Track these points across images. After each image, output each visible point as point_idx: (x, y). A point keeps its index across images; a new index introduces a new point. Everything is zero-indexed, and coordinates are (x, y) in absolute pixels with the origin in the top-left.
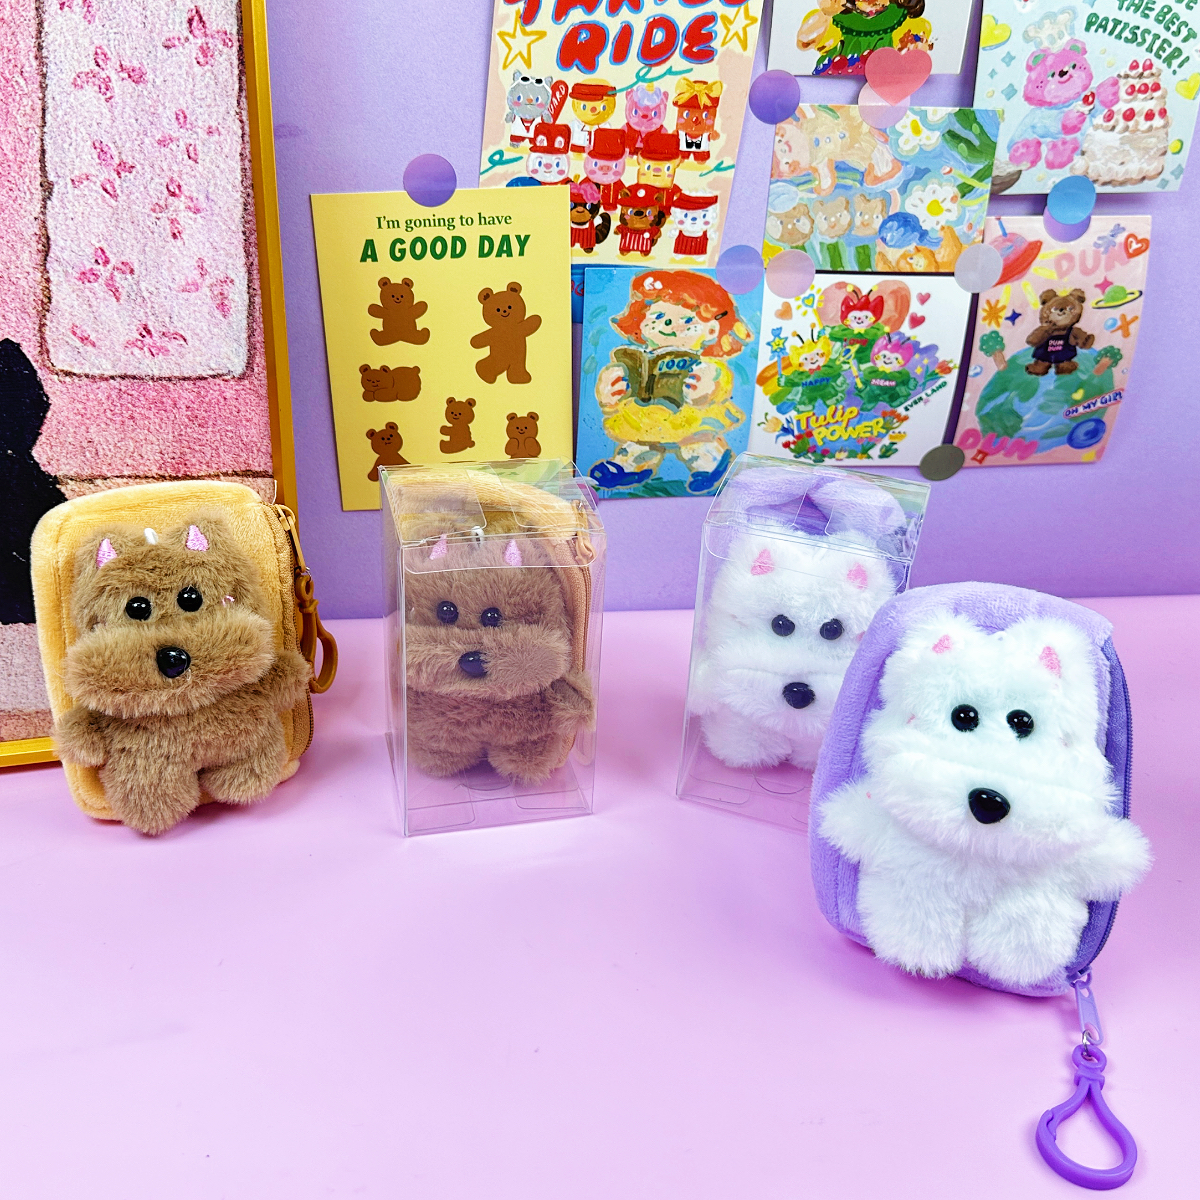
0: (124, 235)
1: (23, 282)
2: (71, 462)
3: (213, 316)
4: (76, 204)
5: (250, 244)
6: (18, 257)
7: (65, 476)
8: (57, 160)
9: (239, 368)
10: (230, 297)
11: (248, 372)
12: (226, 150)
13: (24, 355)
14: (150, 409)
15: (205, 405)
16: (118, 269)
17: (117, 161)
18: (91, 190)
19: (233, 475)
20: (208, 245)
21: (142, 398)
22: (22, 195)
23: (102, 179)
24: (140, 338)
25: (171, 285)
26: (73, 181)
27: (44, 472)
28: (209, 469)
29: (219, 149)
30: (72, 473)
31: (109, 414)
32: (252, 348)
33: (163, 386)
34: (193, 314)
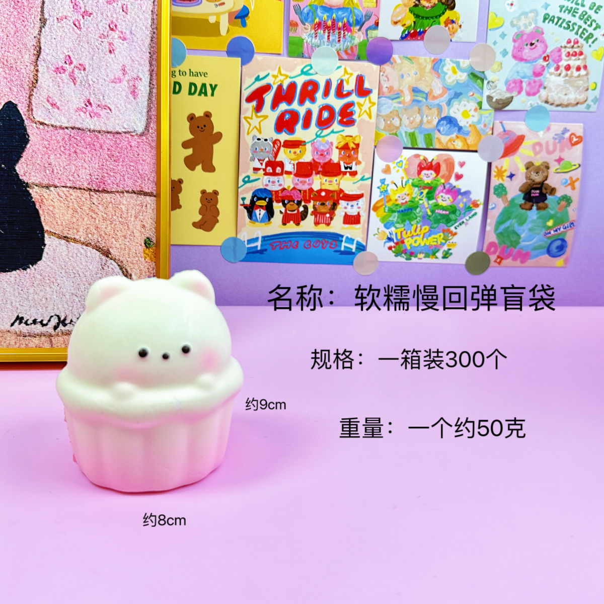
1: (23, 71)
2: (38, 175)
3: (128, 98)
4: (58, 31)
5: (153, 59)
7: (33, 183)
9: (140, 128)
10: (139, 88)
11: (146, 132)
12: (144, 9)
13: (18, 110)
14: (86, 148)
15: (119, 149)
16: (77, 67)
19: (132, 193)
20: (129, 58)
21: (82, 141)
23: (74, 19)
24: (85, 106)
25: (106, 78)
27: (21, 180)
28: (118, 188)
30: (37, 182)
31: (62, 148)
32: (149, 118)
33: (96, 136)
34: (116, 96)
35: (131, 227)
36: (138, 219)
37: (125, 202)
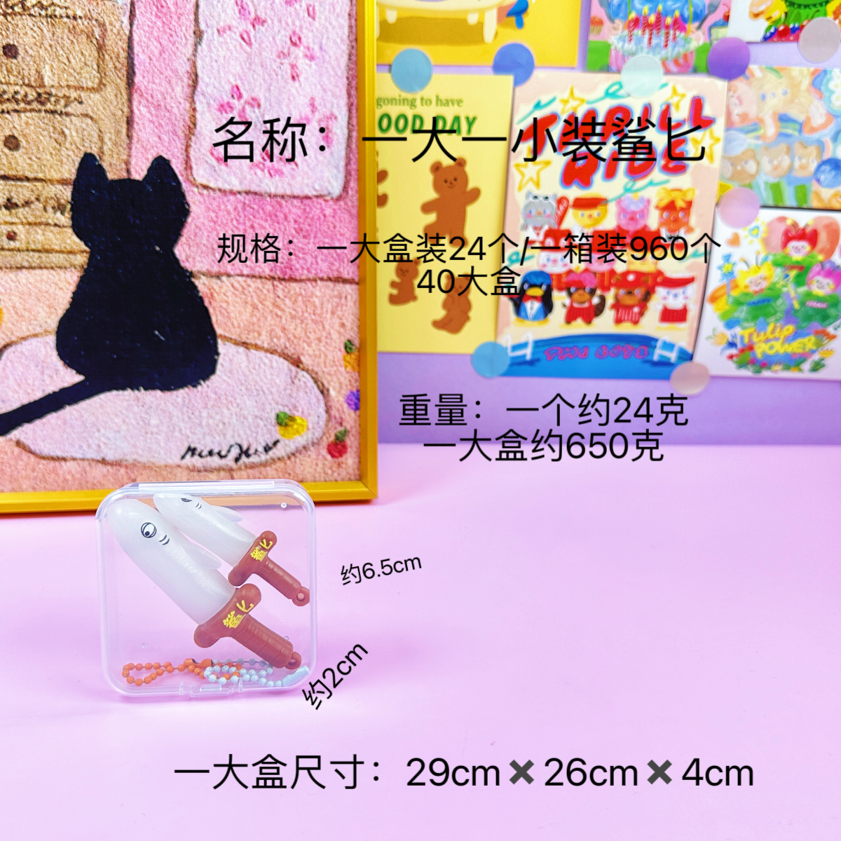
0: (255, 76)
1: (175, 110)
2: (204, 261)
4: (220, 49)
5: (352, 87)
6: (173, 90)
7: (199, 272)
8: (208, 13)
9: (336, 189)
10: (334, 132)
11: (344, 194)
12: (338, 10)
13: (172, 169)
14: (266, 220)
15: (309, 220)
16: (249, 103)
17: (253, 15)
18: (232, 38)
19: (327, 280)
20: (319, 87)
21: (261, 212)
22: (180, 40)
23: (241, 29)
24: (262, 161)
26: (218, 31)
27: (182, 268)
28: (309, 274)
29: (332, 9)
30: (204, 270)
31: (235, 222)
32: (348, 174)
33: (278, 202)
35: (327, 327)
36: (335, 316)
37: (318, 293)
